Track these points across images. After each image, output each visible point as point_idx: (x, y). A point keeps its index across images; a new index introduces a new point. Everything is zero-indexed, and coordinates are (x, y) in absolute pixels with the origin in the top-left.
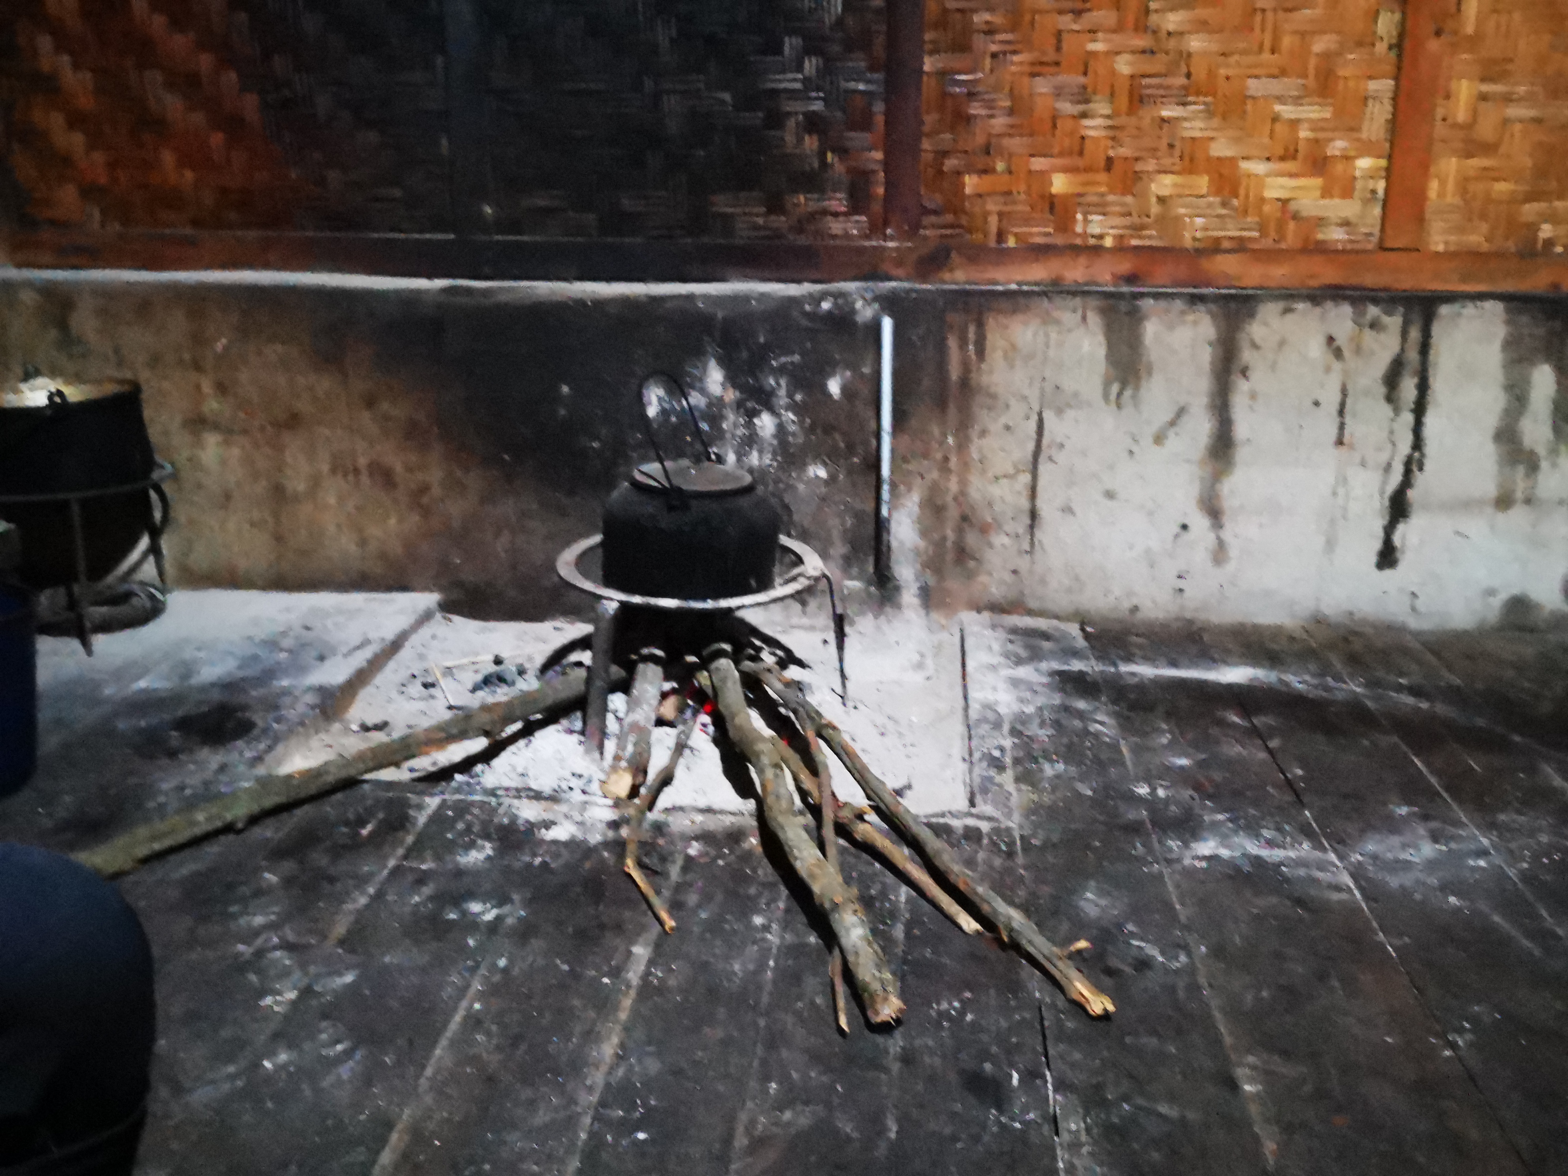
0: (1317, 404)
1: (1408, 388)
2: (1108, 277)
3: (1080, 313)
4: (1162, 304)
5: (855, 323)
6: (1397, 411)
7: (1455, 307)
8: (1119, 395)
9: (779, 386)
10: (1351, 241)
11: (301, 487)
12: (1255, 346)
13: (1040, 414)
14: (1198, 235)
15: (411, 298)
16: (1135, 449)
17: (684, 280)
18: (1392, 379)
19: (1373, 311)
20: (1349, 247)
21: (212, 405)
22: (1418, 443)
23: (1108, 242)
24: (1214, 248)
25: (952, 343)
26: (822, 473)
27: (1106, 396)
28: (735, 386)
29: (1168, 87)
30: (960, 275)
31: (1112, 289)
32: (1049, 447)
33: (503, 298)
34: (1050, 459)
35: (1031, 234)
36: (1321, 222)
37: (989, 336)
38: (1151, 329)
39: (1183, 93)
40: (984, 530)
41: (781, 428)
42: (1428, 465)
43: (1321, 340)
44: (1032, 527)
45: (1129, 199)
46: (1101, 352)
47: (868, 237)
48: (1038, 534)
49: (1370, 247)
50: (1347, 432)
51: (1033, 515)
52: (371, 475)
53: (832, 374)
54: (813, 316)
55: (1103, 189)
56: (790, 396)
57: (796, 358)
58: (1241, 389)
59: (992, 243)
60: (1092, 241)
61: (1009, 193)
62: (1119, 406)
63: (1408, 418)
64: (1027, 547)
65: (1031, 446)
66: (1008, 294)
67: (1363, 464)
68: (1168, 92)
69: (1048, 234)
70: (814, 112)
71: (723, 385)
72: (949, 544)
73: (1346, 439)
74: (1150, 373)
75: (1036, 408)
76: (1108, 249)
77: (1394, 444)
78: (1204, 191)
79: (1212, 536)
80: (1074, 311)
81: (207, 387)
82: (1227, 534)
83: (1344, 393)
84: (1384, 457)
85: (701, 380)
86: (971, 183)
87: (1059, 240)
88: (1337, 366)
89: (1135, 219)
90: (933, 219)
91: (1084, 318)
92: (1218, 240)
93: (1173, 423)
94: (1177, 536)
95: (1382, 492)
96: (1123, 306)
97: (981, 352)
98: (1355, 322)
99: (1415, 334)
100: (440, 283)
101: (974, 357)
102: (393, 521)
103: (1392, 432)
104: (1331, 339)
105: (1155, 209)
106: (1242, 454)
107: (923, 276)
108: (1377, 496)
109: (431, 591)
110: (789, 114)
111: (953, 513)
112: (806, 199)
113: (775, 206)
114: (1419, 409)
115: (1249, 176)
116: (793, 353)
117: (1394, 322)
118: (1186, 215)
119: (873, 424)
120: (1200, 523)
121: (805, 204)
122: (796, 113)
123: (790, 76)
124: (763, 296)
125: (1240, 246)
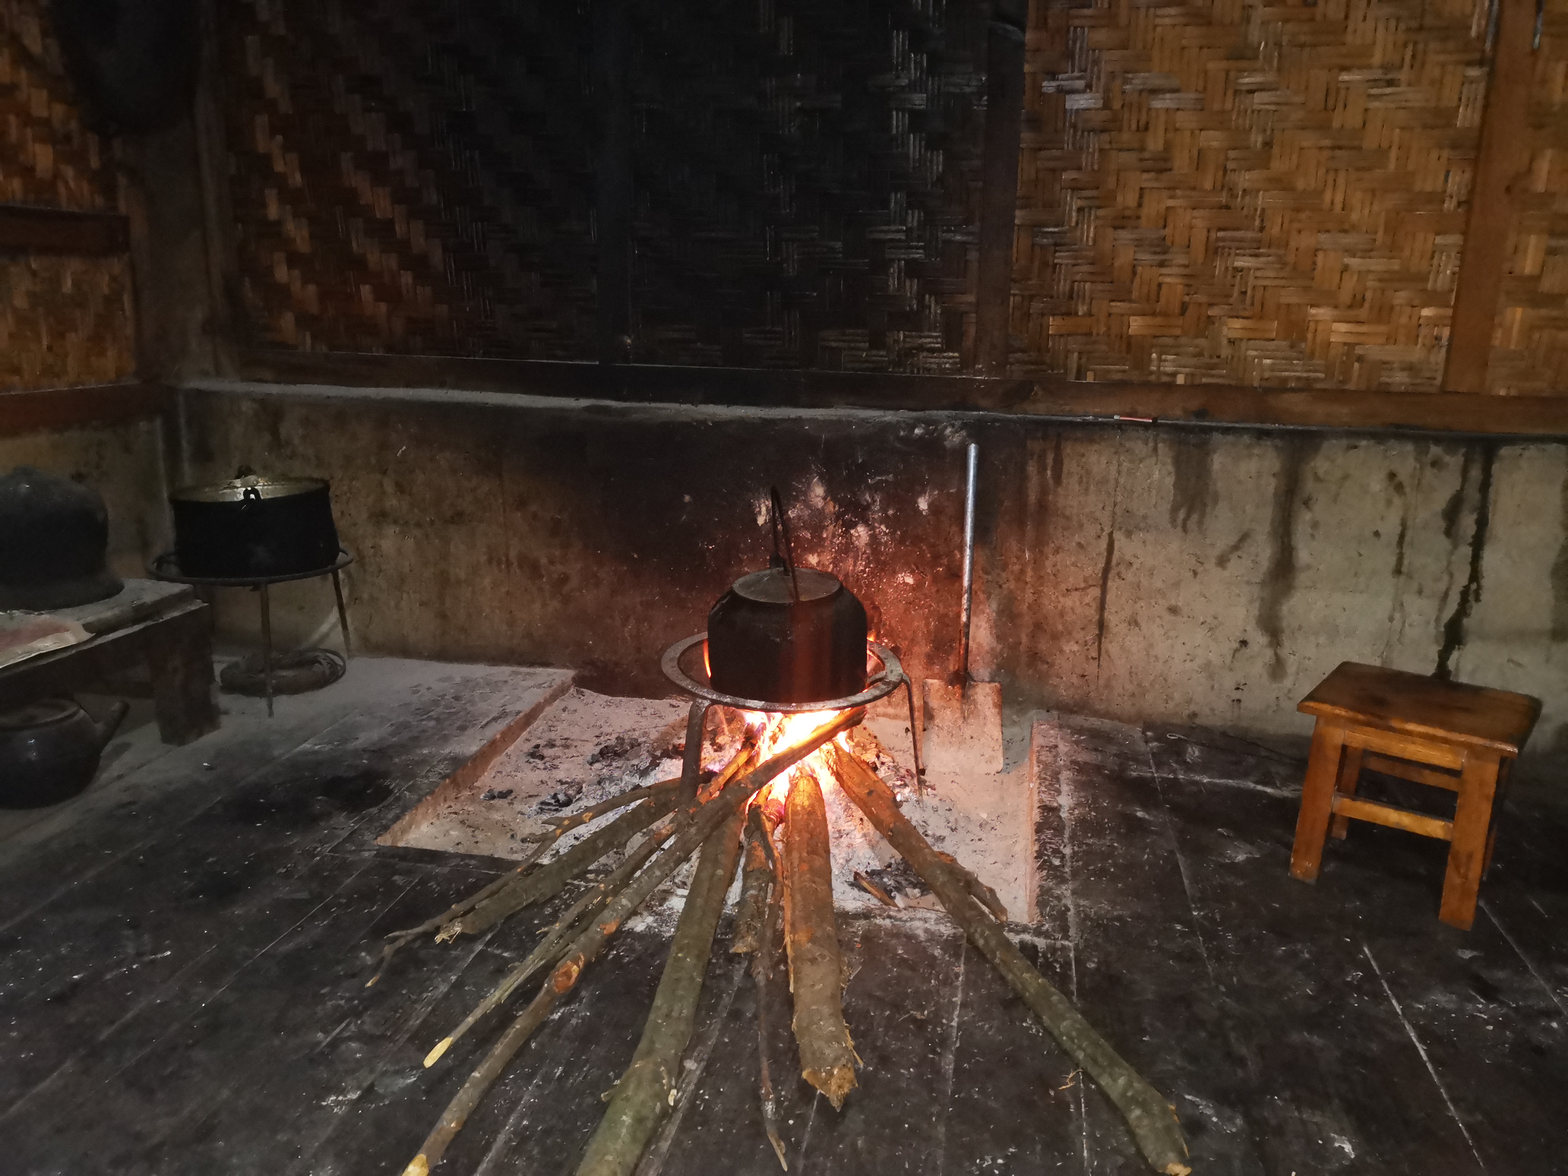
0: (1377, 534)
1: (1468, 523)
2: (1178, 412)
3: (1151, 444)
4: (1230, 438)
5: (944, 448)
6: (1455, 546)
7: (1517, 449)
8: (1185, 521)
9: (875, 502)
10: (1413, 384)
11: (462, 575)
12: (1317, 479)
13: (1111, 535)
14: (1267, 375)
15: (560, 416)
16: (1200, 569)
17: (796, 405)
18: (1452, 514)
19: (1435, 450)
20: (1410, 389)
21: (392, 502)
22: (1475, 575)
23: (1180, 380)
24: (1282, 387)
25: (1032, 468)
26: (910, 580)
27: (1173, 521)
28: (835, 500)
29: (1241, 240)
30: (1041, 407)
31: (1181, 422)
32: (1118, 564)
33: (635, 417)
34: (1119, 574)
35: (1108, 372)
36: (1385, 365)
37: (1066, 462)
38: (1218, 462)
39: (1255, 245)
40: (1055, 637)
41: (874, 539)
42: (1485, 596)
43: (1383, 475)
44: (1099, 637)
45: (1201, 342)
46: (1170, 481)
47: (959, 371)
48: (1106, 645)
49: (1433, 390)
50: (1406, 562)
51: (1102, 625)
52: (520, 566)
53: (922, 493)
54: (907, 440)
55: (1178, 332)
56: (884, 510)
57: (890, 477)
58: (1304, 518)
59: (1071, 378)
60: (1165, 379)
61: (1089, 334)
62: (1185, 529)
63: (1466, 551)
64: (1095, 655)
65: (1101, 565)
66: (1085, 425)
67: (1420, 592)
68: (1242, 244)
69: (1124, 371)
70: (914, 260)
71: (824, 499)
72: (1022, 648)
73: (1404, 569)
74: (1216, 501)
75: (1107, 530)
76: (1180, 385)
77: (1451, 575)
78: (1274, 335)
79: (1269, 653)
80: (1146, 443)
81: (389, 488)
82: (1284, 652)
83: (1404, 525)
84: (1442, 586)
85: (805, 494)
86: (1054, 324)
87: (1135, 376)
88: (1397, 501)
89: (1206, 360)
90: (1019, 355)
91: (1155, 449)
92: (1286, 380)
93: (1236, 548)
94: (1236, 651)
95: (1438, 620)
96: (1193, 439)
97: (1058, 478)
98: (1417, 459)
99: (1475, 473)
100: (584, 403)
101: (1051, 482)
102: (537, 606)
103: (1449, 563)
104: (1392, 476)
105: (1226, 351)
106: (1302, 579)
107: (1009, 408)
108: (1433, 624)
109: (568, 668)
110: (893, 260)
111: (1027, 619)
112: (905, 336)
113: (877, 341)
114: (1478, 544)
115: (1317, 322)
116: (888, 473)
117: (1455, 461)
118: (1255, 357)
119: (957, 539)
120: (1259, 640)
121: (904, 341)
122: (899, 260)
123: (893, 228)
124: (865, 421)
125: (1306, 387)
